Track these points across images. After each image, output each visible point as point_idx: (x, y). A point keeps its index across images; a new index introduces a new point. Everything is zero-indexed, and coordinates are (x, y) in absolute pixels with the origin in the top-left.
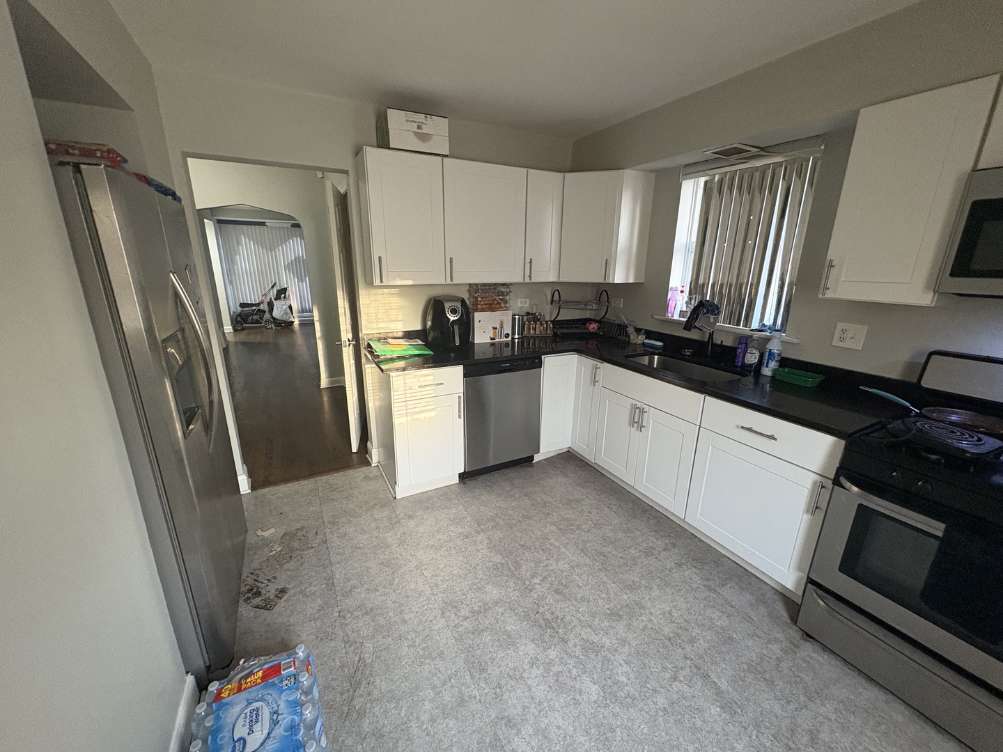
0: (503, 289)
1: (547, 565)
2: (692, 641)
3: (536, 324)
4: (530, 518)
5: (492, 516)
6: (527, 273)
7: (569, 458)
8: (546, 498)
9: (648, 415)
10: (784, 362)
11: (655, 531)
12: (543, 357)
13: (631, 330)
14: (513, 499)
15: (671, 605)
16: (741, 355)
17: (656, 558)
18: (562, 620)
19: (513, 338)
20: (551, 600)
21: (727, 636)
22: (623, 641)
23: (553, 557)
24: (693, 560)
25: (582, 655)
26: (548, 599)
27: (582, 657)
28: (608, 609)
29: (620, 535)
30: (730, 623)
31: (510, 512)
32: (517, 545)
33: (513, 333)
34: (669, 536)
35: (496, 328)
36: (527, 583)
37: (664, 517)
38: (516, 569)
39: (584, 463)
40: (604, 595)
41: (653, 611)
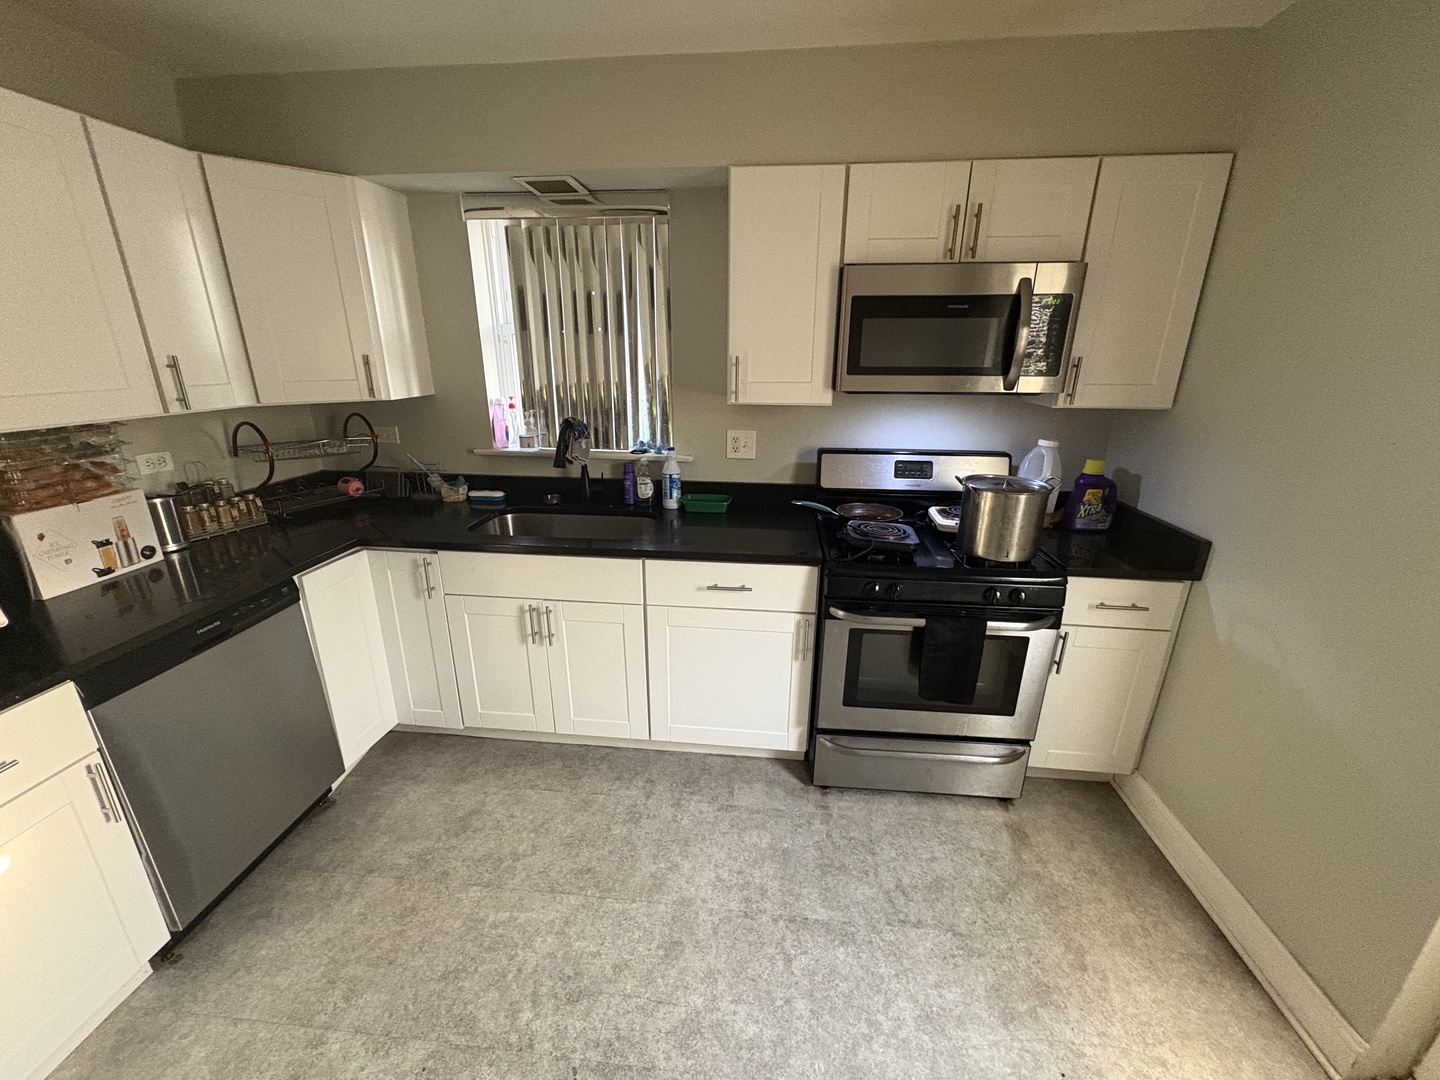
0: (94, 440)
1: (519, 970)
2: (763, 891)
3: (217, 508)
4: (414, 910)
5: (323, 975)
6: (171, 393)
7: (401, 744)
8: (416, 848)
9: (556, 616)
10: (687, 487)
11: (617, 779)
12: (295, 578)
13: (435, 480)
14: (344, 899)
15: (712, 867)
16: (631, 489)
17: (648, 817)
18: (618, 1038)
19: (166, 554)
20: (578, 1024)
21: (780, 852)
22: (711, 976)
23: (517, 945)
24: (684, 785)
25: (688, 1059)
26: (569, 1027)
27: (690, 1063)
28: (658, 947)
29: (582, 819)
30: (771, 832)
31: (361, 932)
32: (432, 986)
33: (163, 542)
34: (637, 774)
35: (108, 543)
36: (514, 1038)
37: (611, 750)
38: (470, 1032)
39: (432, 738)
40: (637, 934)
41: (702, 895)
